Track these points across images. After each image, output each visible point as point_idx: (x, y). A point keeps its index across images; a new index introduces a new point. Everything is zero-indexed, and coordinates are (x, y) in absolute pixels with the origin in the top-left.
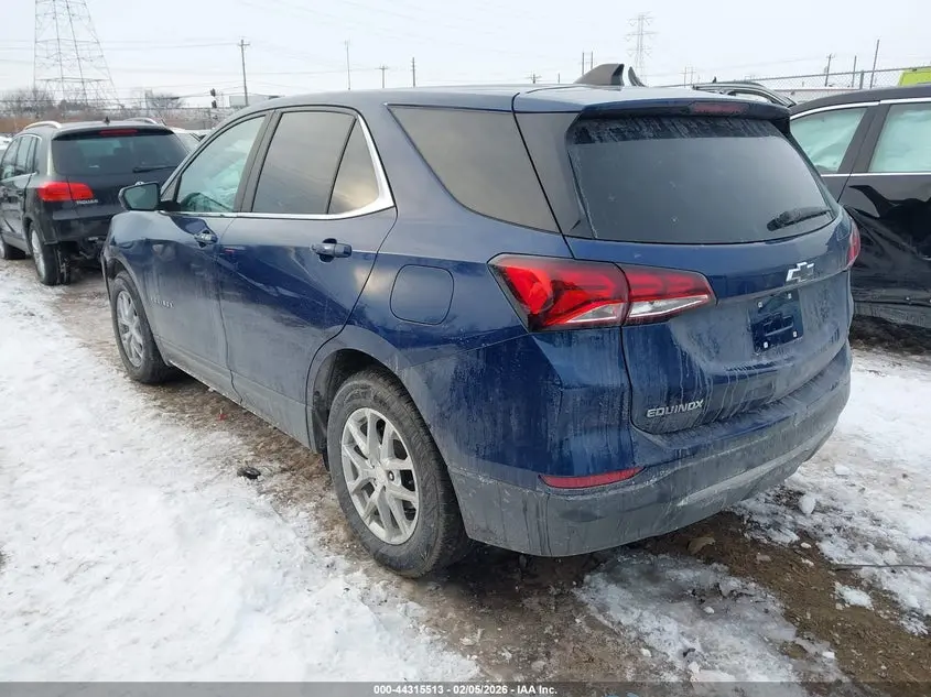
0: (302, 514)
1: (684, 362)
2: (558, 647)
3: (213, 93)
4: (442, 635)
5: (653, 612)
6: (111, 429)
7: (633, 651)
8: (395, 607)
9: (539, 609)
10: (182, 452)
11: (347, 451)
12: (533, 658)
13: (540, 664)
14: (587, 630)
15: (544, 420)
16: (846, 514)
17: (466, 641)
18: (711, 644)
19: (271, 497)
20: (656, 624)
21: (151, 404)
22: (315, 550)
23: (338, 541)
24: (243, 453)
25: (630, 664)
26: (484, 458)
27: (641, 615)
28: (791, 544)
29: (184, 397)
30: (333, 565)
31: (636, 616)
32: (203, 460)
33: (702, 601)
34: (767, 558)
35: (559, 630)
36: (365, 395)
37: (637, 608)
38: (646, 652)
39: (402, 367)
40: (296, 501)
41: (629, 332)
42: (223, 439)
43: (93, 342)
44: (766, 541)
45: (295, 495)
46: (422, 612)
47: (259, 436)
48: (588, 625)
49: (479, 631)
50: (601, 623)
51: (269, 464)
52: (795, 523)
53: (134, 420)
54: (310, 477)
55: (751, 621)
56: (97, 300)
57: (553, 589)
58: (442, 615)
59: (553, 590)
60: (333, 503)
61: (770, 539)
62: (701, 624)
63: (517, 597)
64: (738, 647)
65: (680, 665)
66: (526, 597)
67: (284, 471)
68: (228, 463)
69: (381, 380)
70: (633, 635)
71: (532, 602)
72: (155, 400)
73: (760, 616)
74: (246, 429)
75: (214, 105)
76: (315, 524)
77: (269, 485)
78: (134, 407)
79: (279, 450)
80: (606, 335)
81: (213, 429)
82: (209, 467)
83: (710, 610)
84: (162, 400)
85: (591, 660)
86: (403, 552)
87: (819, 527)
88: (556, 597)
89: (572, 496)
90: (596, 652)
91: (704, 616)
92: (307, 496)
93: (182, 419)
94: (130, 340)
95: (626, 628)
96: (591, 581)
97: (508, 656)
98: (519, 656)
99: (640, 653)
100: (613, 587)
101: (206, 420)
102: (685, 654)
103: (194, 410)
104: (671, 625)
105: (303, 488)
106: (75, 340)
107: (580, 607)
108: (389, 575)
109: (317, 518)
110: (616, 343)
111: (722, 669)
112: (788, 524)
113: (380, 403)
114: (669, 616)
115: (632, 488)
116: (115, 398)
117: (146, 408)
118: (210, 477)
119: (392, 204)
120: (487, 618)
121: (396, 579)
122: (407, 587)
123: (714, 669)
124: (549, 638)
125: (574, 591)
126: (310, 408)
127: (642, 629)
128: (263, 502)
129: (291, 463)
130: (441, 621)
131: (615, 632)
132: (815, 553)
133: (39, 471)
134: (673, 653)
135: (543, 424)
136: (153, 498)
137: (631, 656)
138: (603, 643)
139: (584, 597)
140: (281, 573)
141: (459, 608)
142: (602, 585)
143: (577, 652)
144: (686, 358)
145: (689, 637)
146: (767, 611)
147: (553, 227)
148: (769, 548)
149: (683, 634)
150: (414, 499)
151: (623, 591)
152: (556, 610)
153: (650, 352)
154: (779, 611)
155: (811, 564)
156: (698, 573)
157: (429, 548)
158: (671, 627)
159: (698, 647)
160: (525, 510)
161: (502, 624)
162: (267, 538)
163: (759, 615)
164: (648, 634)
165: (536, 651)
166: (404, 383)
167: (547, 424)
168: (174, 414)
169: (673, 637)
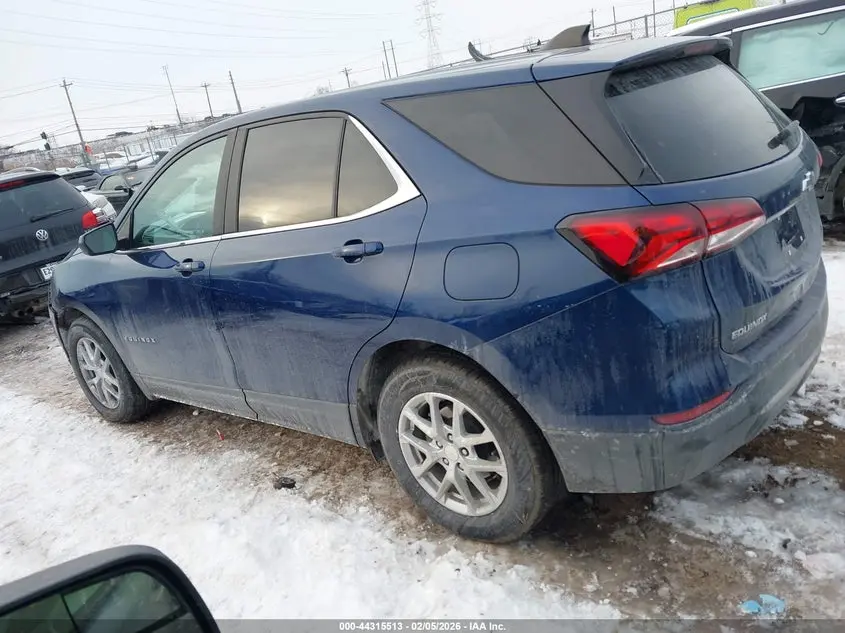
0: (362, 509)
1: (750, 282)
2: (670, 570)
3: (44, 136)
4: (564, 588)
5: (734, 516)
6: (117, 475)
7: (740, 556)
8: (505, 574)
9: (629, 539)
10: (206, 480)
11: (405, 439)
12: (655, 587)
13: (664, 591)
14: (686, 547)
15: (649, 365)
16: (833, 388)
17: (590, 588)
18: (800, 530)
19: (322, 501)
20: (744, 526)
21: (146, 441)
22: (398, 540)
23: (411, 527)
24: (266, 466)
25: (743, 568)
26: (586, 413)
27: (725, 521)
28: (806, 425)
29: (174, 426)
30: (420, 550)
31: (721, 523)
32: (231, 483)
33: (766, 495)
34: (794, 442)
35: (661, 555)
36: (424, 381)
37: (720, 516)
38: (751, 553)
39: (471, 346)
40: (347, 499)
41: (708, 263)
42: (236, 458)
43: (46, 395)
44: (784, 428)
45: (341, 493)
46: (531, 572)
47: (272, 445)
48: (684, 543)
49: (594, 575)
50: (692, 537)
51: (295, 470)
52: (797, 406)
53: (136, 461)
54: (344, 473)
55: (819, 501)
56: (24, 355)
57: (630, 518)
58: (551, 570)
59: (632, 519)
60: (382, 492)
61: (785, 426)
62: (781, 515)
63: (604, 535)
64: (827, 527)
65: (785, 556)
66: (612, 532)
67: (315, 473)
68: (256, 479)
69: (440, 363)
70: (729, 541)
71: (619, 535)
72: (146, 436)
73: (824, 495)
74: (254, 441)
75: (48, 147)
76: (380, 515)
77: (312, 489)
78: (130, 449)
79: (298, 455)
80: (691, 271)
81: (221, 450)
82: (241, 488)
83: (780, 501)
84: (153, 435)
85: (706, 574)
86: (494, 520)
87: (818, 404)
88: (638, 524)
89: (687, 427)
90: (706, 565)
91: (778, 507)
92: (354, 491)
93: (183, 448)
94: (100, 384)
95: (720, 535)
96: (661, 501)
97: (633, 591)
98: (643, 589)
99: (746, 556)
100: (685, 503)
101: (208, 442)
102: (785, 546)
103: (190, 437)
104: (756, 524)
105: (344, 485)
106: (27, 397)
107: (666, 528)
108: (480, 546)
109: (378, 509)
110: (699, 278)
111: (824, 550)
112: (792, 408)
113: (445, 385)
114: (748, 515)
115: (730, 408)
116: (104, 445)
117: (143, 446)
118: (250, 497)
119: (419, 194)
120: (590, 559)
121: (489, 547)
122: (503, 552)
123: (816, 552)
124: (658, 565)
125: (651, 514)
126: (354, 407)
127: (735, 533)
128: (317, 506)
129: (318, 464)
130: (554, 575)
131: (712, 542)
132: (828, 427)
133: (67, 535)
134: (774, 547)
135: (649, 368)
136: (212, 531)
137: (739, 561)
138: (708, 557)
139: (664, 518)
140: (384, 571)
141: (561, 559)
142: (674, 503)
143: (689, 569)
144: (751, 277)
145: (779, 529)
146: (826, 489)
147: (619, 180)
148: (791, 433)
149: (772, 528)
150: (500, 467)
151: (696, 504)
152: (646, 536)
153: (726, 278)
154: (837, 485)
155: (833, 437)
156: (748, 471)
157: (527, 511)
158: (758, 525)
159: (792, 537)
160: (638, 453)
161: (606, 562)
162: (347, 541)
163: (821, 493)
164: (742, 537)
165: (654, 580)
166: (478, 360)
167: (652, 368)
168: (174, 445)
169: (765, 532)
